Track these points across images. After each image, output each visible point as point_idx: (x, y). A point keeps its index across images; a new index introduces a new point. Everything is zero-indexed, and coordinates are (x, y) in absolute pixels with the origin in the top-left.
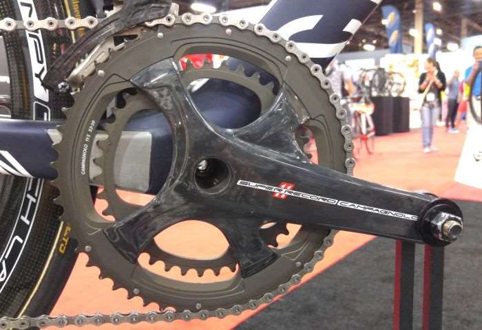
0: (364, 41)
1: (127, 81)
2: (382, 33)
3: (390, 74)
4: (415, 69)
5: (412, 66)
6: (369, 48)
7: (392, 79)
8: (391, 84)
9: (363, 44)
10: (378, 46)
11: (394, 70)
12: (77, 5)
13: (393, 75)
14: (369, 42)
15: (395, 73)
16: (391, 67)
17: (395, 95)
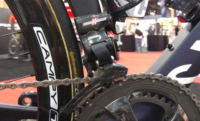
0: (150, 11)
1: (103, 108)
2: (158, 8)
3: (162, 25)
4: (172, 24)
5: (171, 23)
6: (152, 14)
7: (163, 28)
8: (162, 30)
9: (150, 12)
10: (156, 13)
11: (163, 24)
12: (74, 62)
13: (163, 26)
14: (152, 11)
15: (164, 26)
16: (162, 23)
17: (164, 34)
